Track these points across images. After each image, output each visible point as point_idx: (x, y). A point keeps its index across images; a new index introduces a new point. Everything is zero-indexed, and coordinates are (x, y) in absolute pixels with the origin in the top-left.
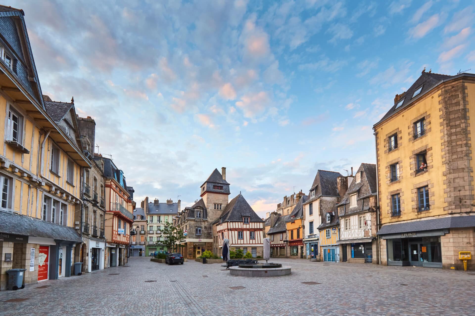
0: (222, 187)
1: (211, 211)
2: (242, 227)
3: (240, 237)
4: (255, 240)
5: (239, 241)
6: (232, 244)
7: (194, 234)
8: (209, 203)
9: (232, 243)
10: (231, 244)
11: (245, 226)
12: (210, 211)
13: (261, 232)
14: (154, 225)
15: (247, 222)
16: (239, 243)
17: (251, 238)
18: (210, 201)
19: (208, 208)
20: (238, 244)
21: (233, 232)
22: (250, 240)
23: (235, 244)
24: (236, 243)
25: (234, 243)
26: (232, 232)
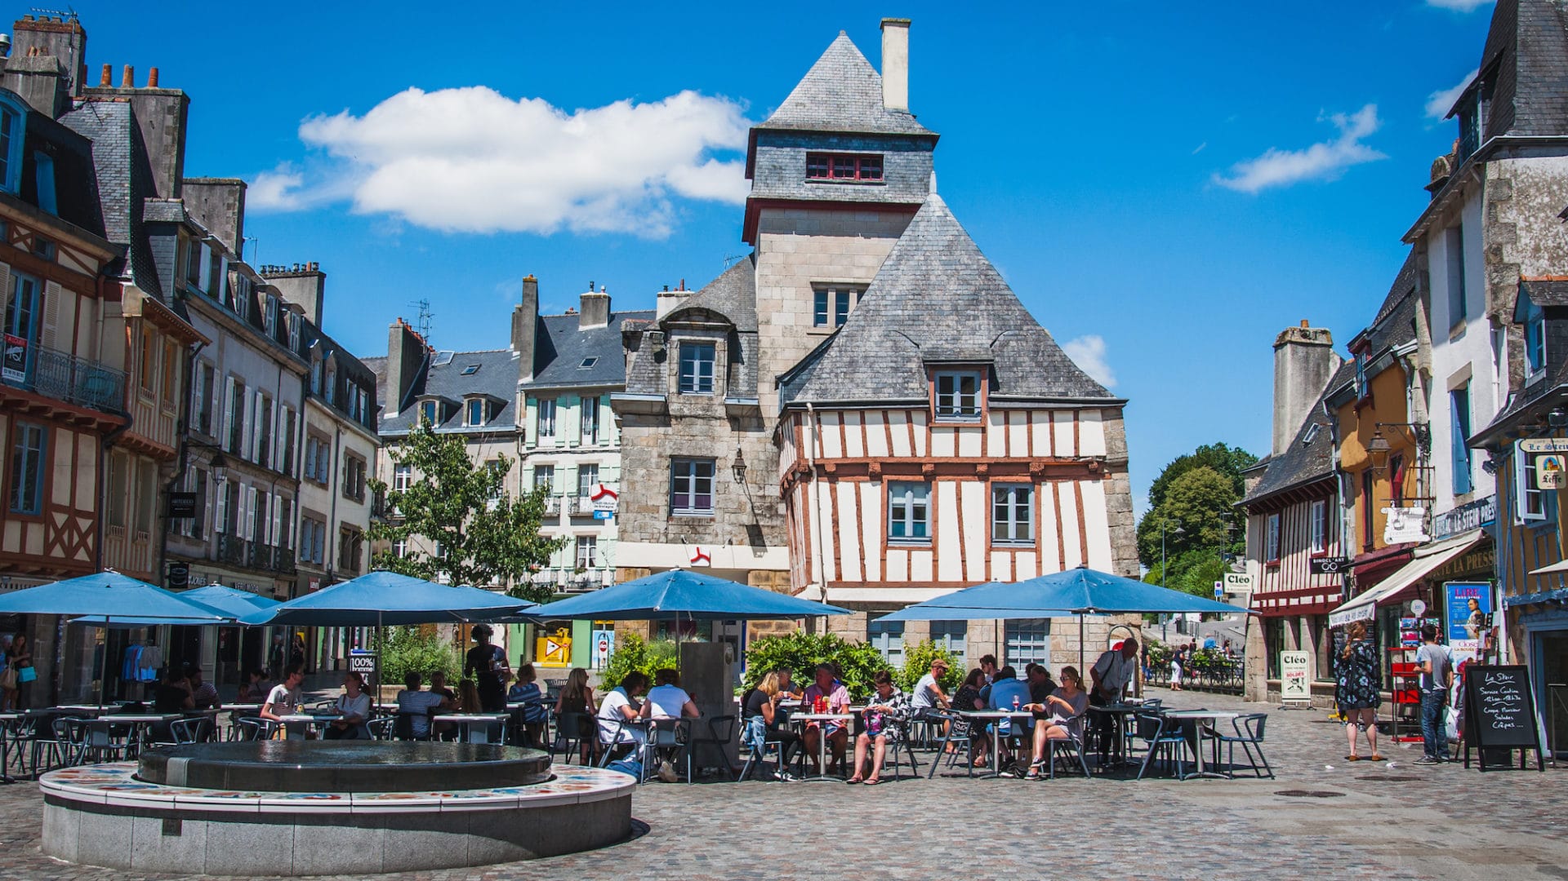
0: (878, 161)
1: (790, 340)
2: (921, 452)
3: (909, 530)
4: (1038, 551)
5: (897, 558)
6: (839, 582)
7: (656, 509)
8: (777, 284)
9: (839, 576)
10: (831, 585)
11: (943, 446)
12: (780, 341)
13: (1093, 491)
14: (561, 461)
15: (968, 408)
16: (896, 573)
17: (997, 536)
18: (786, 265)
19: (768, 322)
20: (883, 583)
21: (845, 488)
22: (989, 550)
23: (864, 584)
24: (873, 575)
25: (851, 573)
26: (833, 491)
